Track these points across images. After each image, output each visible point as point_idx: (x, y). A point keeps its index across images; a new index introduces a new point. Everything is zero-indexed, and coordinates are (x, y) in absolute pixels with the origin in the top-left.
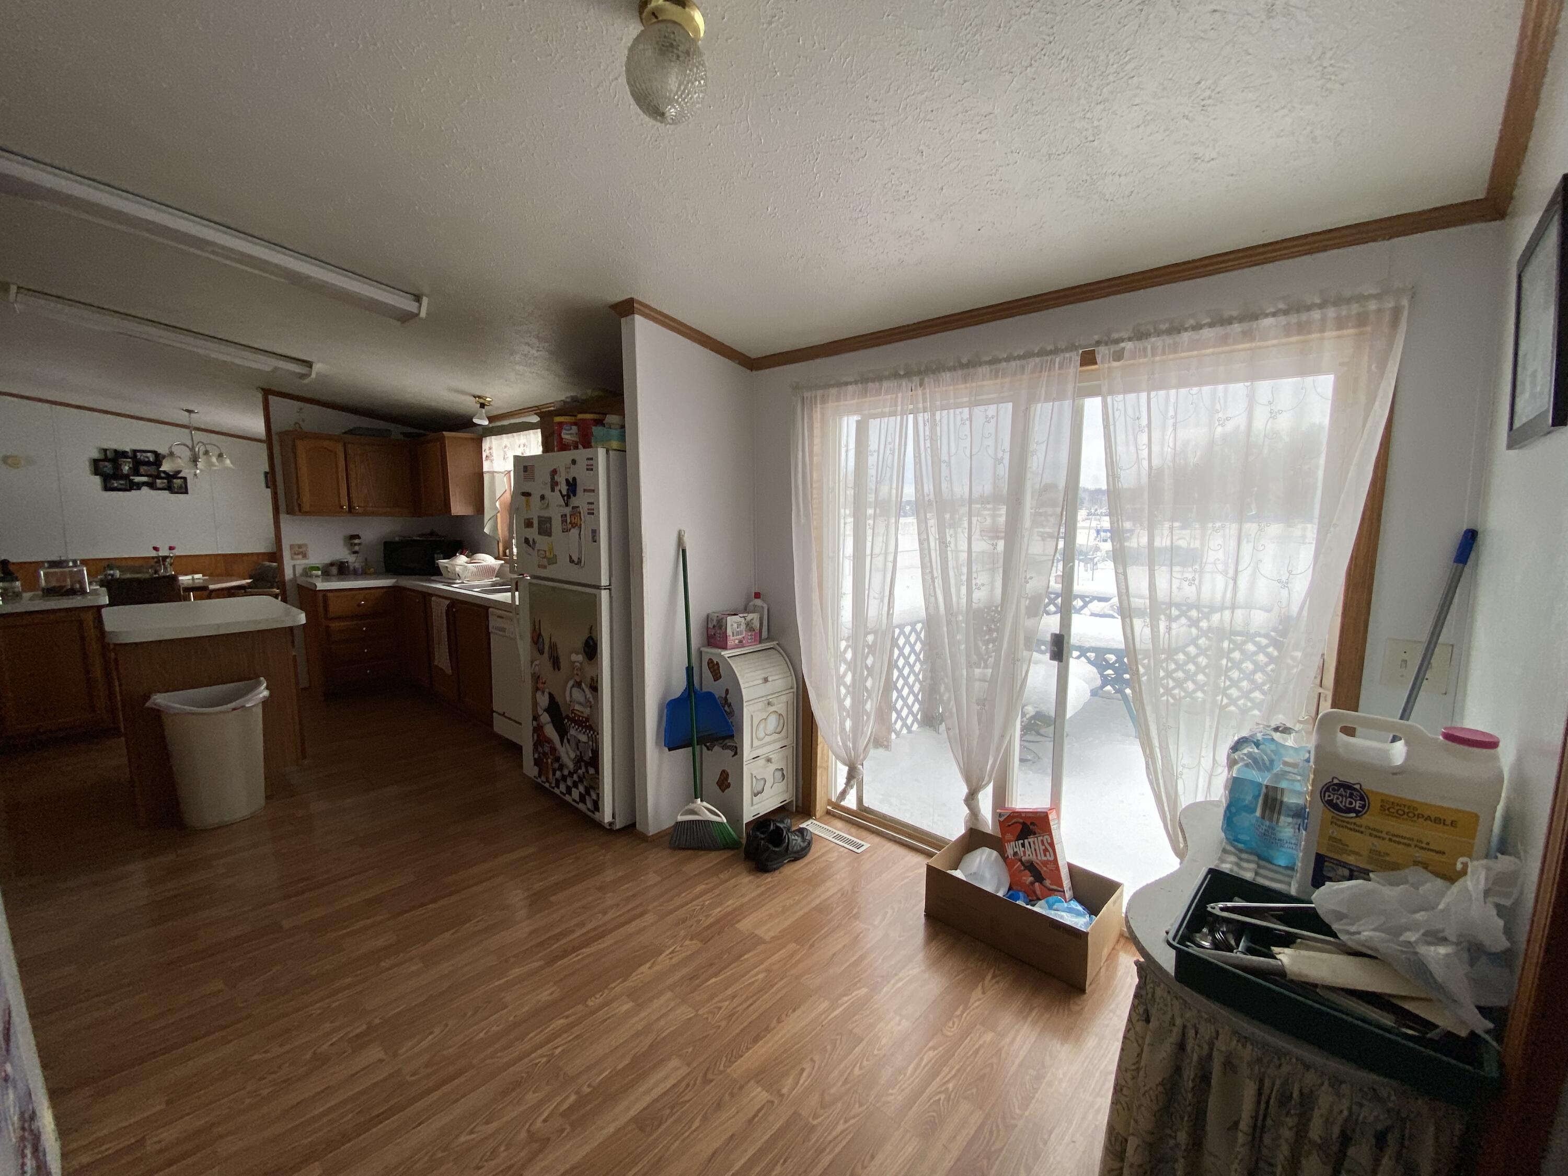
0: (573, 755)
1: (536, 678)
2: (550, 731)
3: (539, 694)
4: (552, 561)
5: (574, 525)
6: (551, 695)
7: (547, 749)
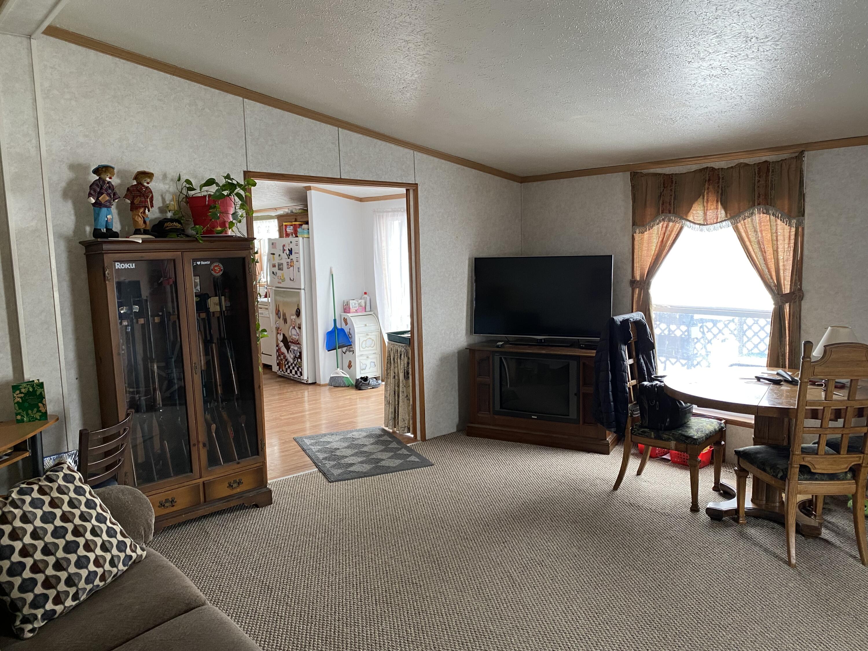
0: (292, 356)
1: (277, 329)
2: (284, 350)
3: (279, 335)
4: (283, 280)
5: (291, 266)
6: (284, 335)
7: (282, 357)
